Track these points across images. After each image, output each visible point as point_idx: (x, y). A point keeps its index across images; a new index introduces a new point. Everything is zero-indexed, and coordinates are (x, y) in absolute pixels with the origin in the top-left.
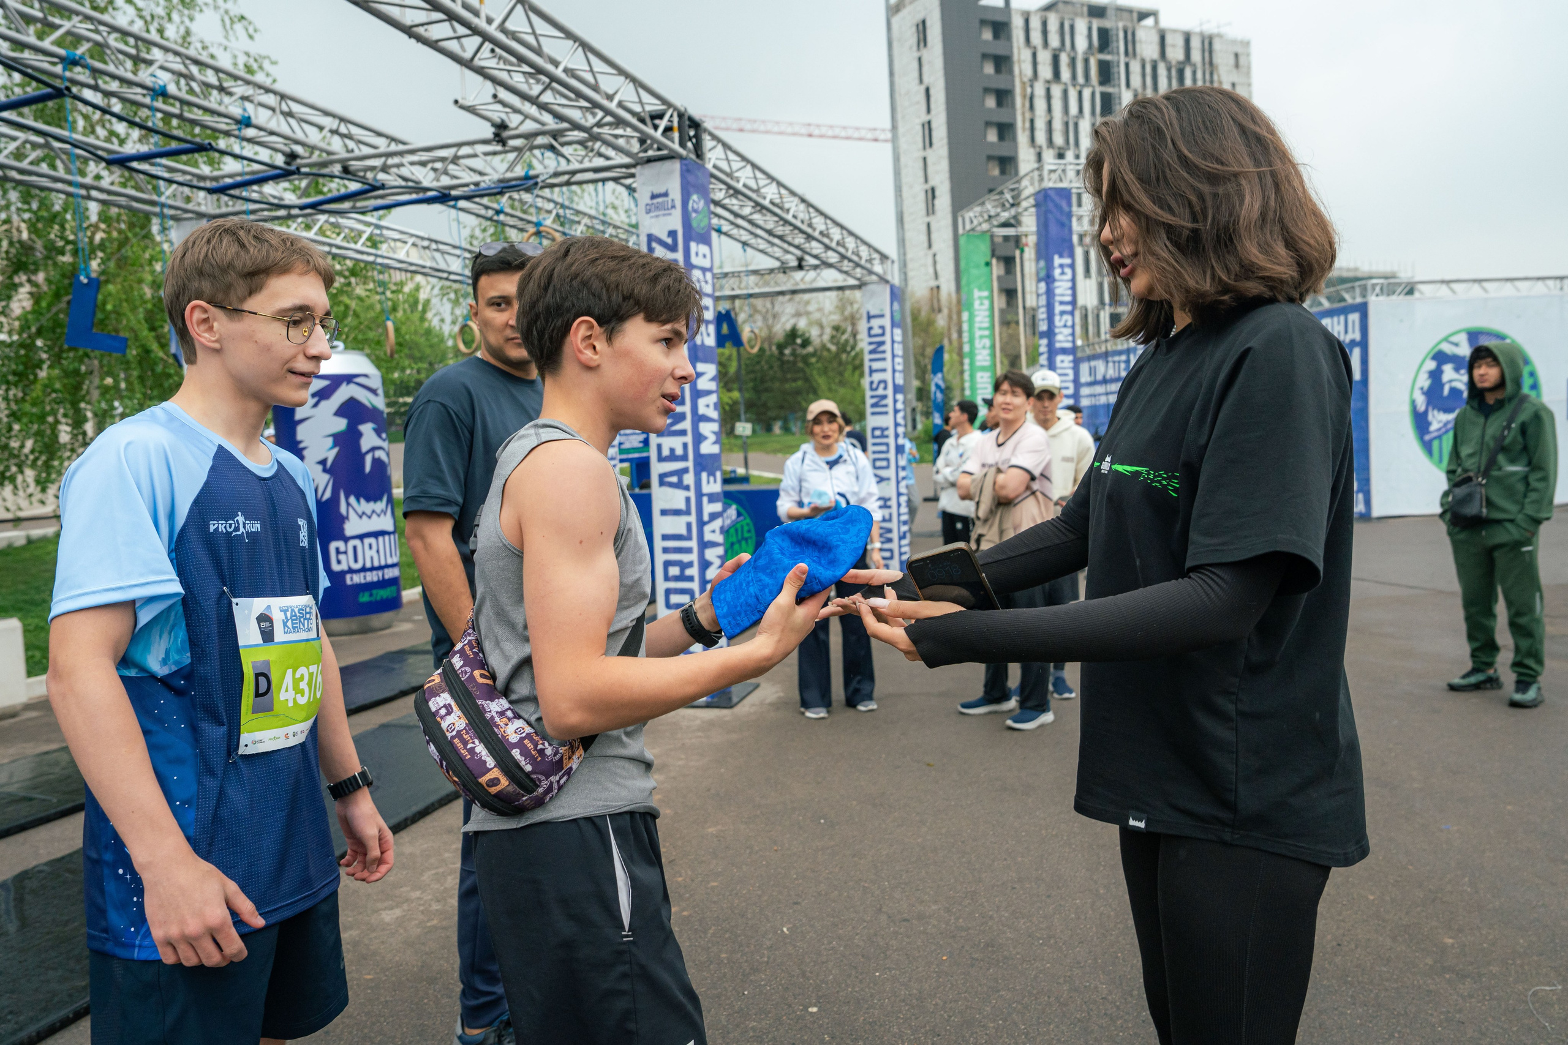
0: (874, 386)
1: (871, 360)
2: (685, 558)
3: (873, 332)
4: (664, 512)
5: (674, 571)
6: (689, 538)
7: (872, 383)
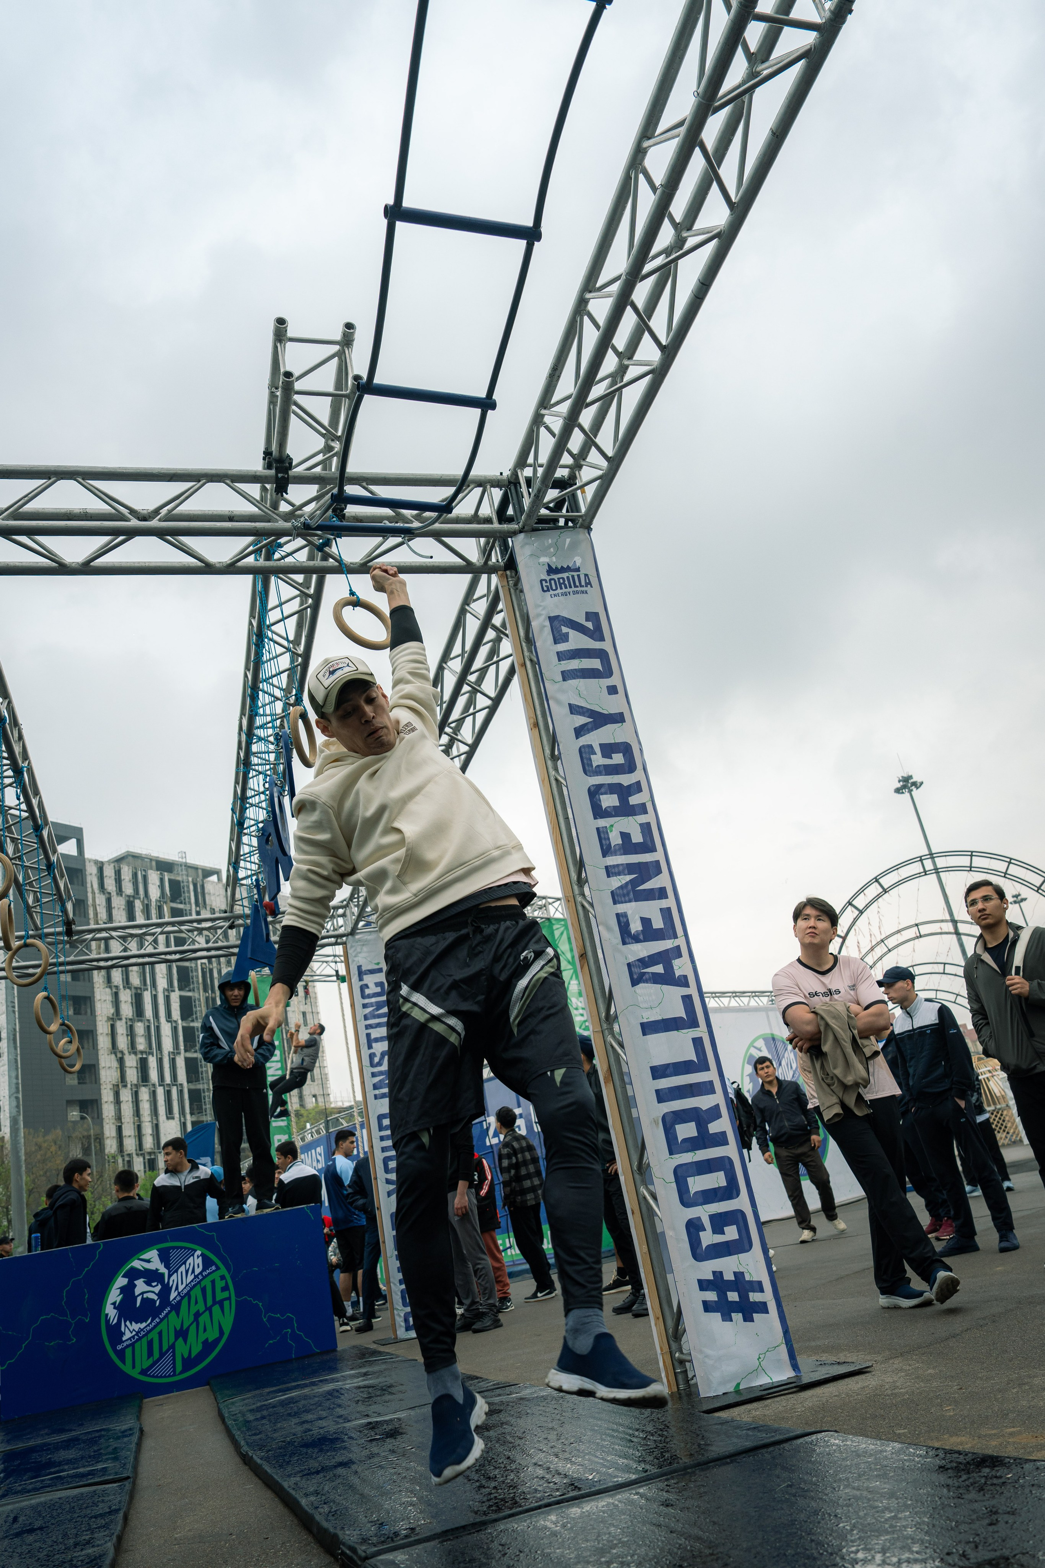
0: (376, 1060)
1: (368, 1027)
2: (704, 1102)
3: (367, 991)
4: (648, 1028)
5: (686, 1131)
6: (703, 1066)
7: (372, 1056)
